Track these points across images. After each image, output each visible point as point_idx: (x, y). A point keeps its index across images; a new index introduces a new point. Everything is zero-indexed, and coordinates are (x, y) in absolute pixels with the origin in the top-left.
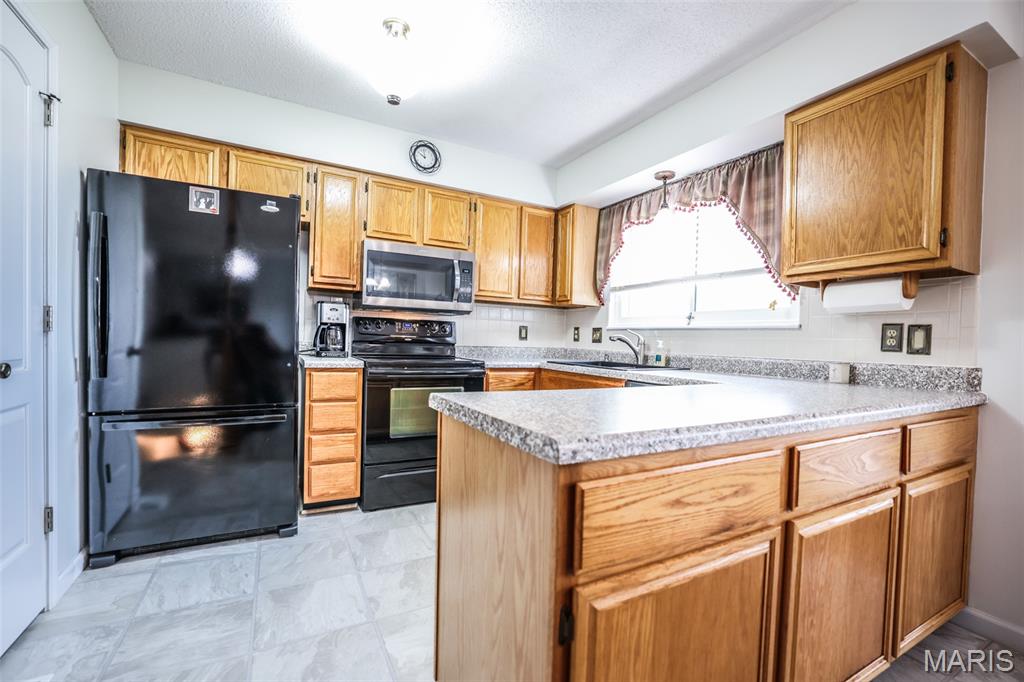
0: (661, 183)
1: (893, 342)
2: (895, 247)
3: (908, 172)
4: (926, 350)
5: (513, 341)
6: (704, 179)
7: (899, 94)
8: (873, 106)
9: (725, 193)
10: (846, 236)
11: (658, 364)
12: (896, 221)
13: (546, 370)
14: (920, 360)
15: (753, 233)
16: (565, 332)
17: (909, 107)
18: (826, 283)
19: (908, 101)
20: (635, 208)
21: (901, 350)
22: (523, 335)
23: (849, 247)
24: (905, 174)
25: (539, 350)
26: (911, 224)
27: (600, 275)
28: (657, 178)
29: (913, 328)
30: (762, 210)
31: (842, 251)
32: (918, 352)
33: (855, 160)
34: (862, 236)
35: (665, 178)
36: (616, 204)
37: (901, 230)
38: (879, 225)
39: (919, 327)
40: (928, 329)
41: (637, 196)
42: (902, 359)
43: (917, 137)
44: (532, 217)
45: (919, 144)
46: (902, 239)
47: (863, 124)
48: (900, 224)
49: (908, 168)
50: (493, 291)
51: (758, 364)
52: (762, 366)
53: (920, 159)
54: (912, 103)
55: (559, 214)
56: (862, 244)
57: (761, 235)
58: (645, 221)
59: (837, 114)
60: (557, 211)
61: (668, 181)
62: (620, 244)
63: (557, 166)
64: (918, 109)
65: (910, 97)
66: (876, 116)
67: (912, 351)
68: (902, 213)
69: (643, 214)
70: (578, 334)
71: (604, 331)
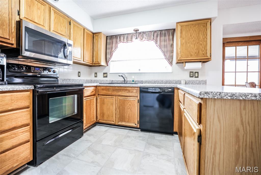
0: (135, 32)
1: (192, 75)
2: (202, 56)
3: (204, 41)
4: (198, 77)
5: (76, 77)
6: (146, 34)
7: (202, 25)
8: (197, 26)
9: (153, 39)
10: (192, 52)
11: (133, 83)
12: (202, 51)
13: (99, 86)
14: (197, 79)
15: (162, 50)
16: (90, 74)
17: (204, 28)
18: (186, 62)
19: (204, 27)
20: (122, 38)
21: (193, 77)
22: (79, 75)
23: (193, 55)
24: (204, 42)
25: (84, 80)
26: (205, 51)
27: (108, 56)
28: (134, 31)
29: (195, 72)
30: (164, 44)
31: (191, 55)
32: (196, 77)
33: (193, 37)
34: (196, 53)
35: (136, 31)
36: (115, 35)
37: (203, 52)
38: (199, 51)
39: (197, 72)
40: (198, 73)
41: (123, 34)
42: (194, 79)
43: (205, 35)
44: (87, 33)
45: (206, 36)
46: (203, 54)
47: (195, 29)
48: (203, 51)
49: (204, 40)
50: (76, 58)
51: (162, 81)
52: (163, 82)
53: (206, 39)
54: (205, 27)
55: (94, 35)
56: (196, 54)
57: (163, 50)
58: (126, 42)
59: (189, 26)
60: (93, 34)
61: (137, 32)
62: (116, 47)
63: (94, 18)
64: (205, 29)
65: (204, 26)
66: (197, 28)
67: (195, 77)
68: (203, 49)
69: (125, 40)
70: (97, 75)
71: (108, 74)
